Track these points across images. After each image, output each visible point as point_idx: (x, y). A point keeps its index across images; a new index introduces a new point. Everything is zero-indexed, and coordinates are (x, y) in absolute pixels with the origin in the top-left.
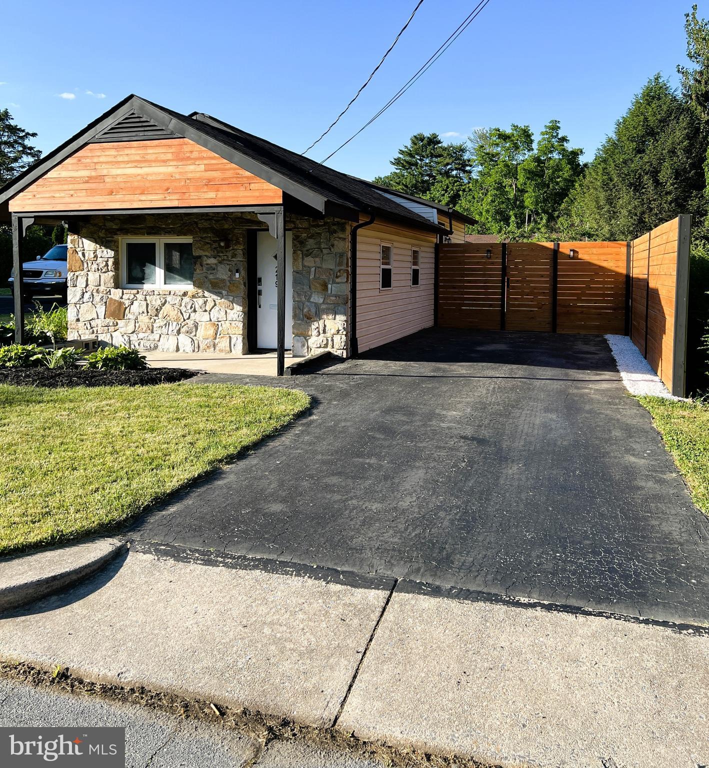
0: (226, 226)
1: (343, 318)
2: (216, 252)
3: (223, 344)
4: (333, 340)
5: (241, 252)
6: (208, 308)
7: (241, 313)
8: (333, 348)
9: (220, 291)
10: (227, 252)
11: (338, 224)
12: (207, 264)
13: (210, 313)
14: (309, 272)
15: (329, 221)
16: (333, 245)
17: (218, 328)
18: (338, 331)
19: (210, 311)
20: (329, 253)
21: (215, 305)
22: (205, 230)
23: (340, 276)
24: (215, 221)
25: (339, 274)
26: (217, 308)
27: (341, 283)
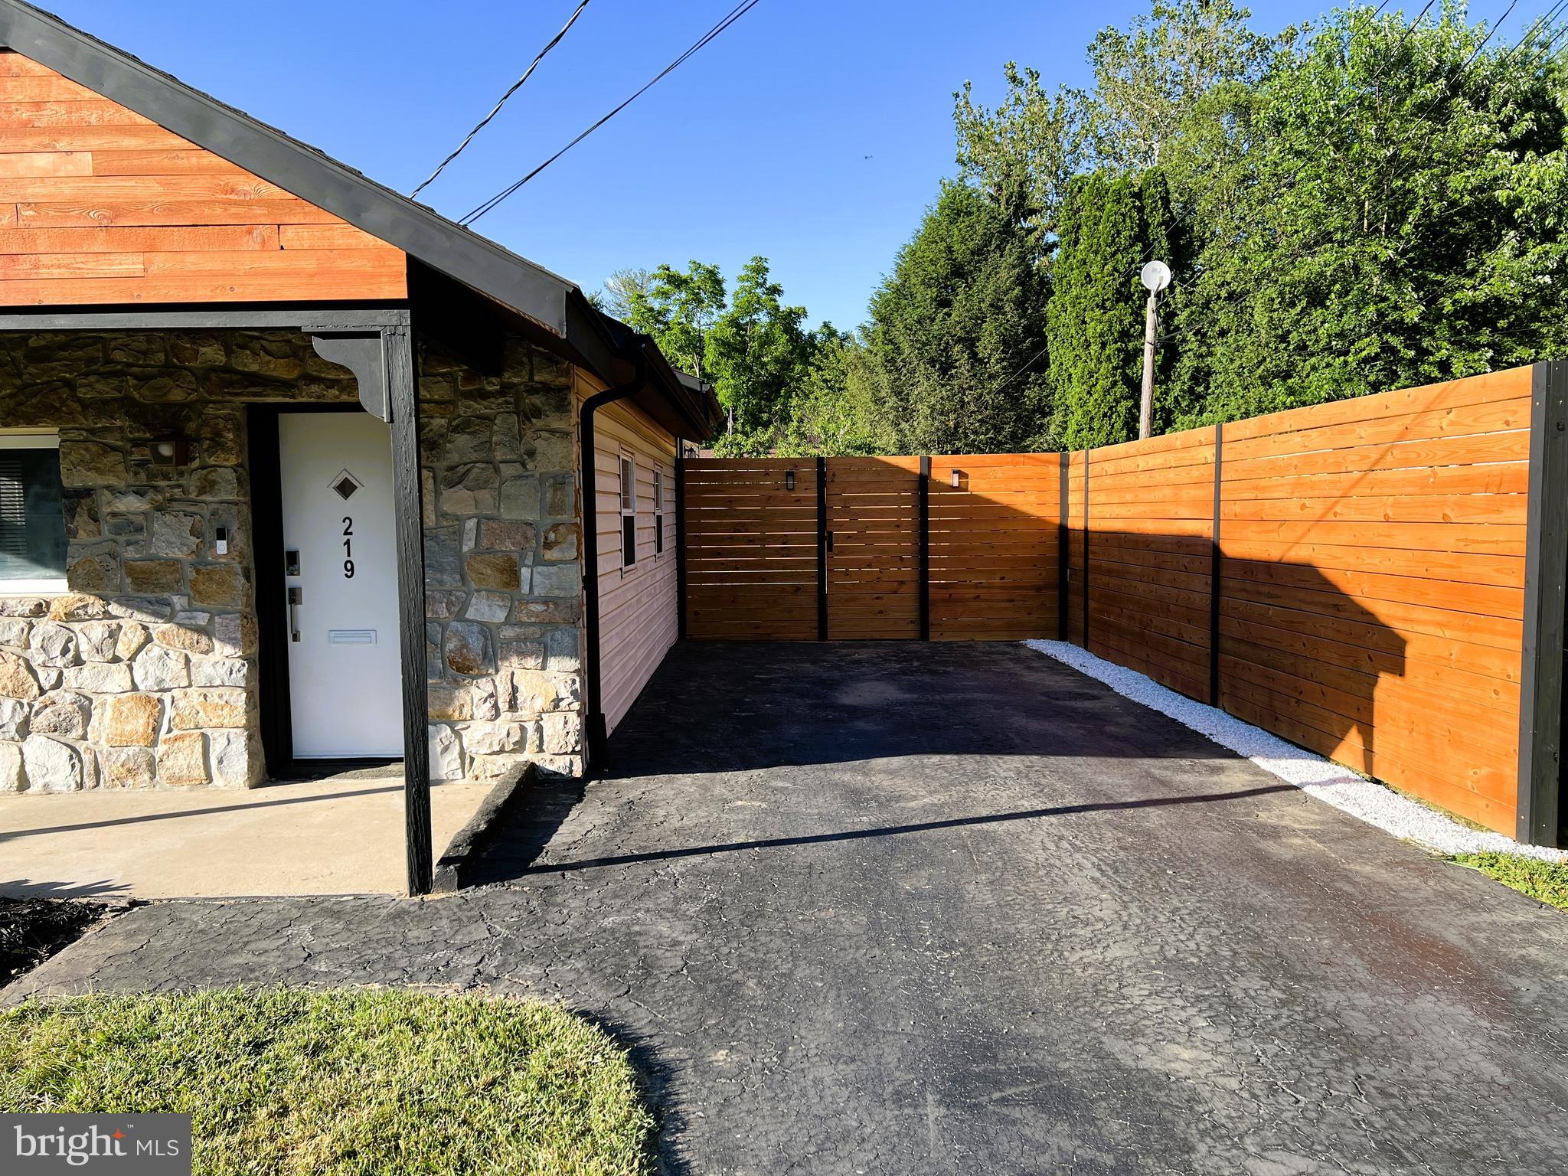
0: (177, 395)
1: (573, 664)
2: (143, 476)
3: (183, 758)
4: (539, 729)
5: (231, 476)
6: (123, 651)
7: (238, 663)
8: (541, 750)
9: (166, 595)
10: (181, 474)
11: (546, 389)
12: (114, 515)
13: (130, 668)
14: (459, 534)
15: (516, 380)
16: (531, 453)
17: (162, 712)
18: (557, 701)
19: (132, 658)
20: (519, 477)
21: (149, 639)
22: (101, 407)
23: (556, 543)
24: (135, 376)
25: (552, 536)
26: (155, 650)
27: (561, 562)
